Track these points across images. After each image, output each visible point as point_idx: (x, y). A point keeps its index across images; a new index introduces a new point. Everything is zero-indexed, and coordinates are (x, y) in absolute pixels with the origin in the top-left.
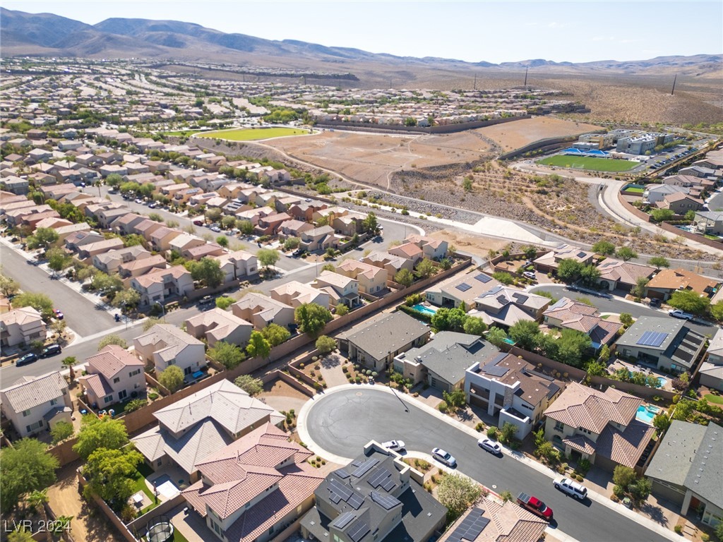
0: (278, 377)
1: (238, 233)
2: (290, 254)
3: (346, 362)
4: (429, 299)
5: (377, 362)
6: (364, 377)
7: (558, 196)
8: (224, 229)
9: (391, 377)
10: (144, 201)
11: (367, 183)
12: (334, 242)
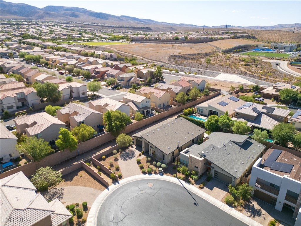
0: (82, 168)
1: (82, 78)
2: (110, 88)
3: (140, 155)
4: (198, 112)
5: (165, 156)
6: (154, 169)
7: (256, 67)
8: (75, 76)
9: (178, 169)
10: (36, 64)
11: (156, 61)
12: (137, 82)
